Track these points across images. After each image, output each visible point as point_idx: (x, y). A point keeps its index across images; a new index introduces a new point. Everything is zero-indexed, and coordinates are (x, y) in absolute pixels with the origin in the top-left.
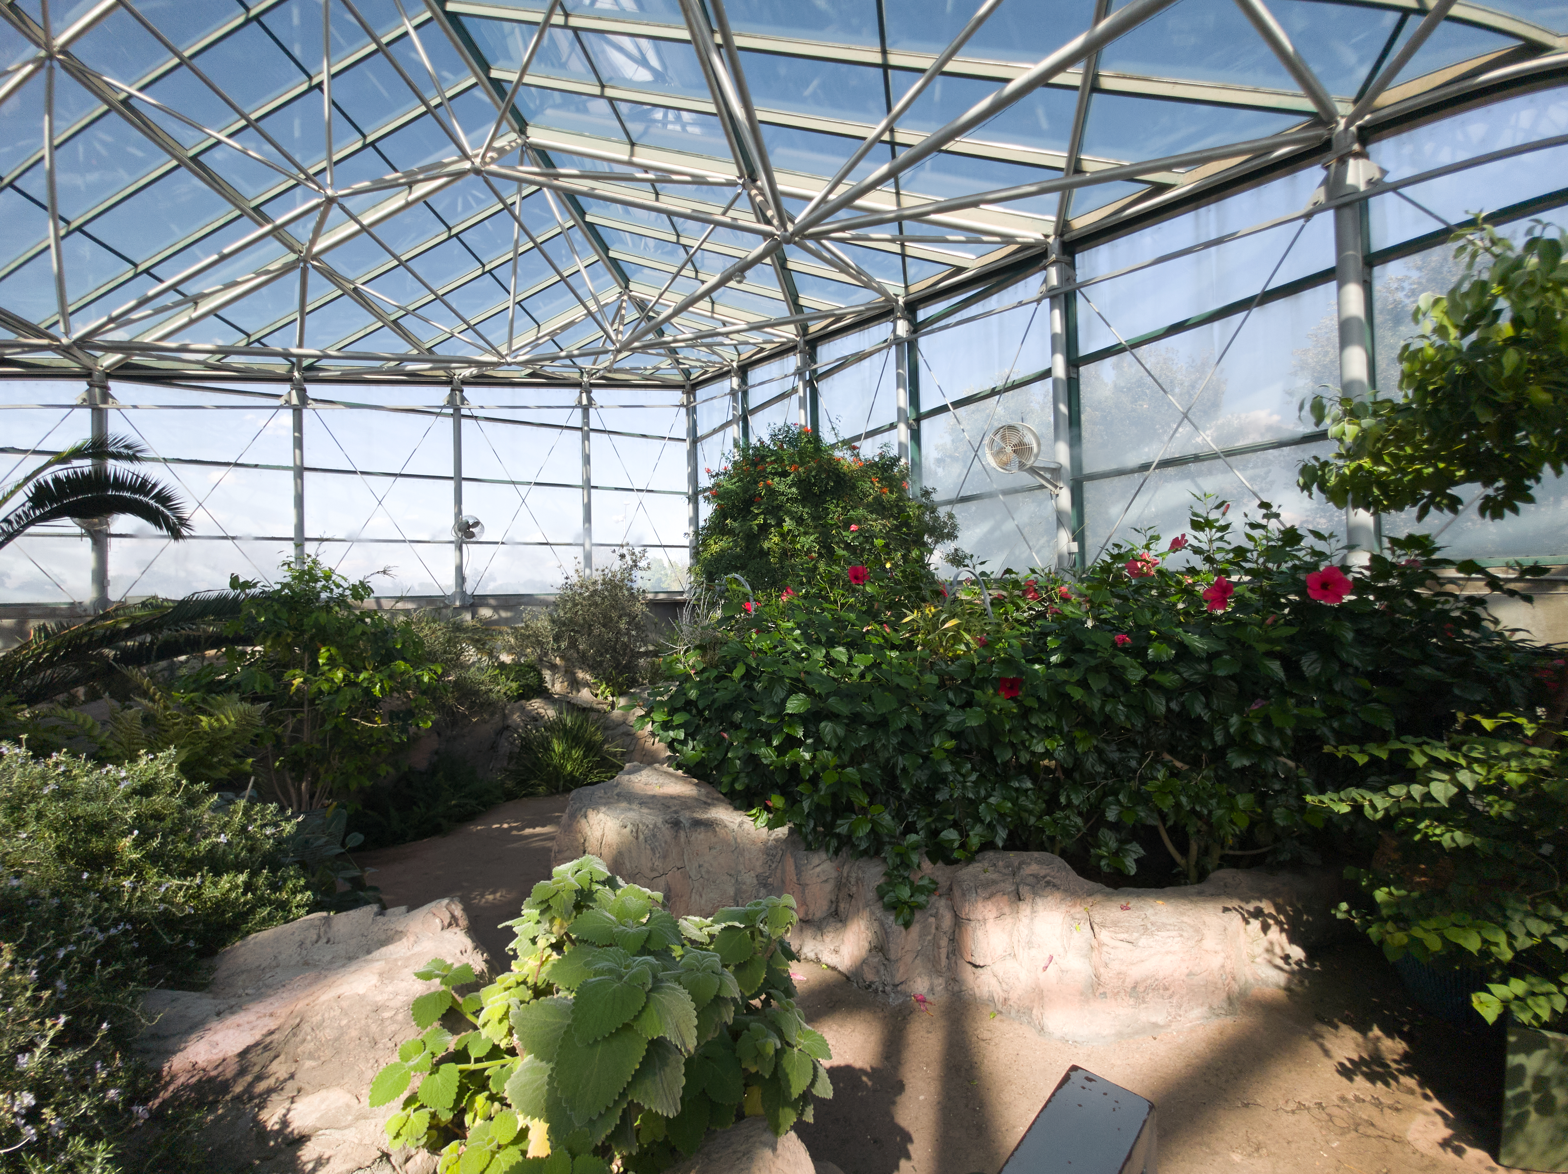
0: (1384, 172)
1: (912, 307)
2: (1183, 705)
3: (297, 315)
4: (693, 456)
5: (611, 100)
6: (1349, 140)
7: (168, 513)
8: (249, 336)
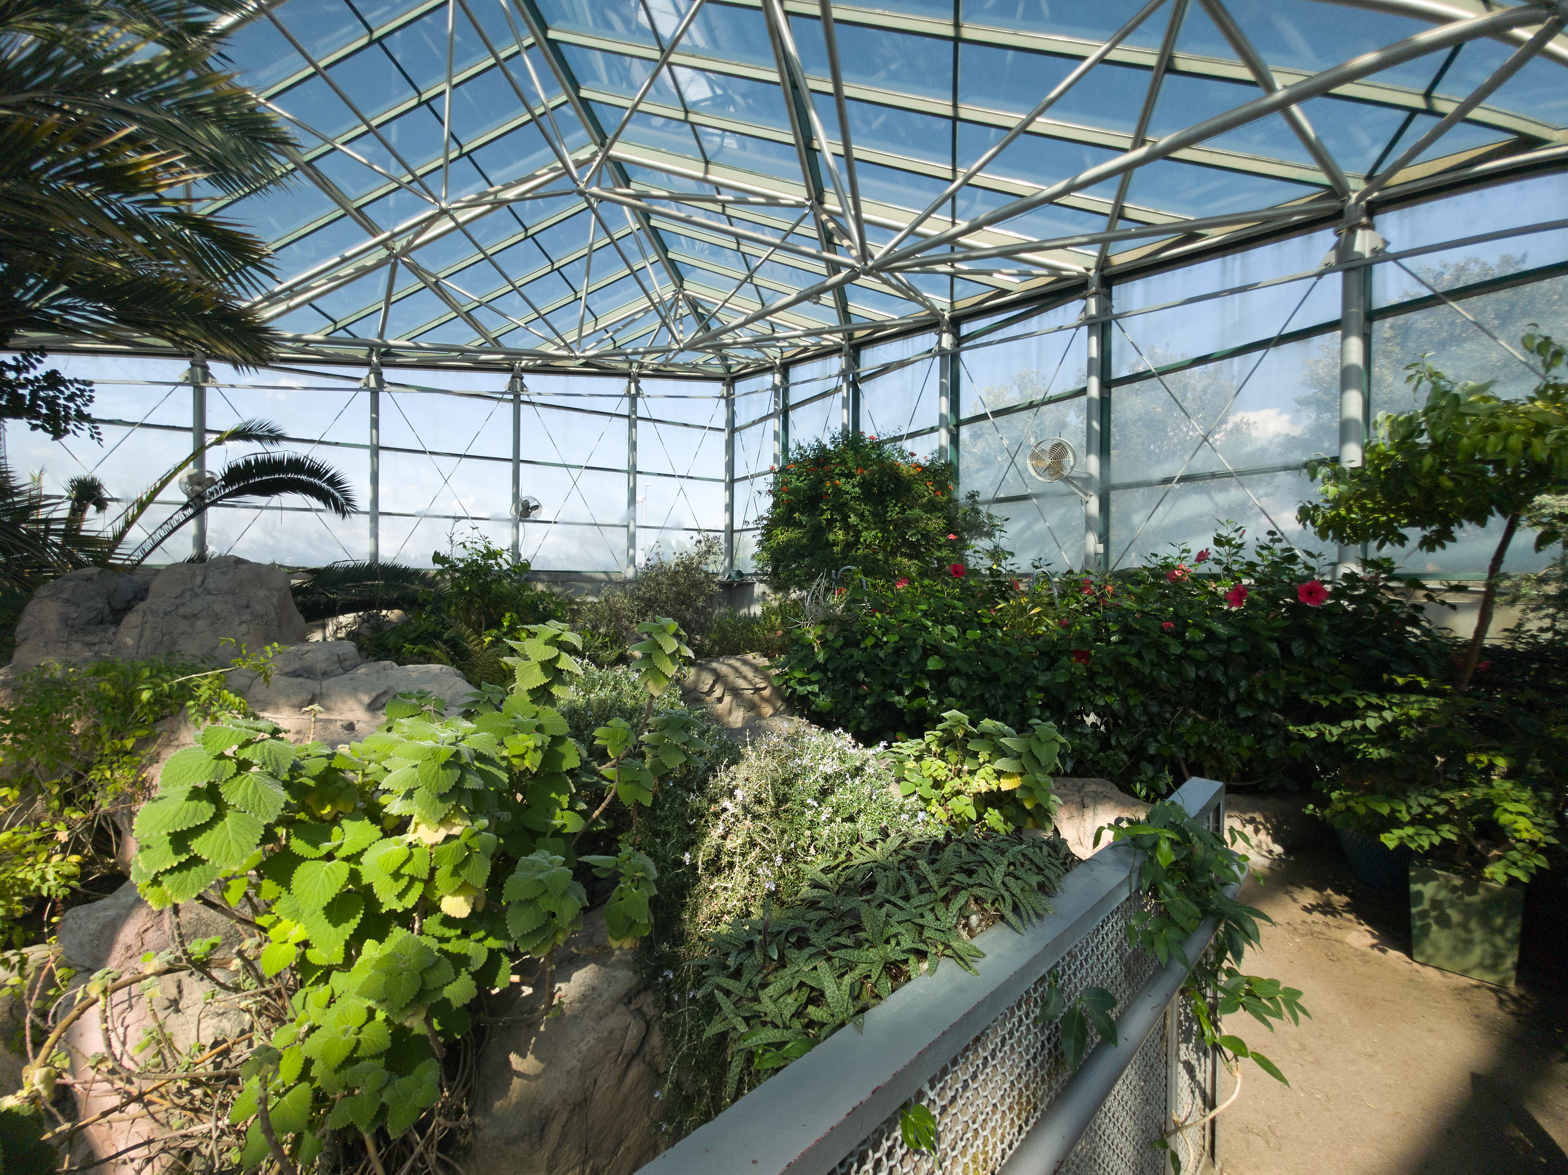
0: (1386, 243)
1: (956, 322)
2: (1208, 673)
3: (383, 305)
4: (730, 446)
5: (693, 124)
6: (1359, 213)
7: (337, 494)
8: (335, 323)
